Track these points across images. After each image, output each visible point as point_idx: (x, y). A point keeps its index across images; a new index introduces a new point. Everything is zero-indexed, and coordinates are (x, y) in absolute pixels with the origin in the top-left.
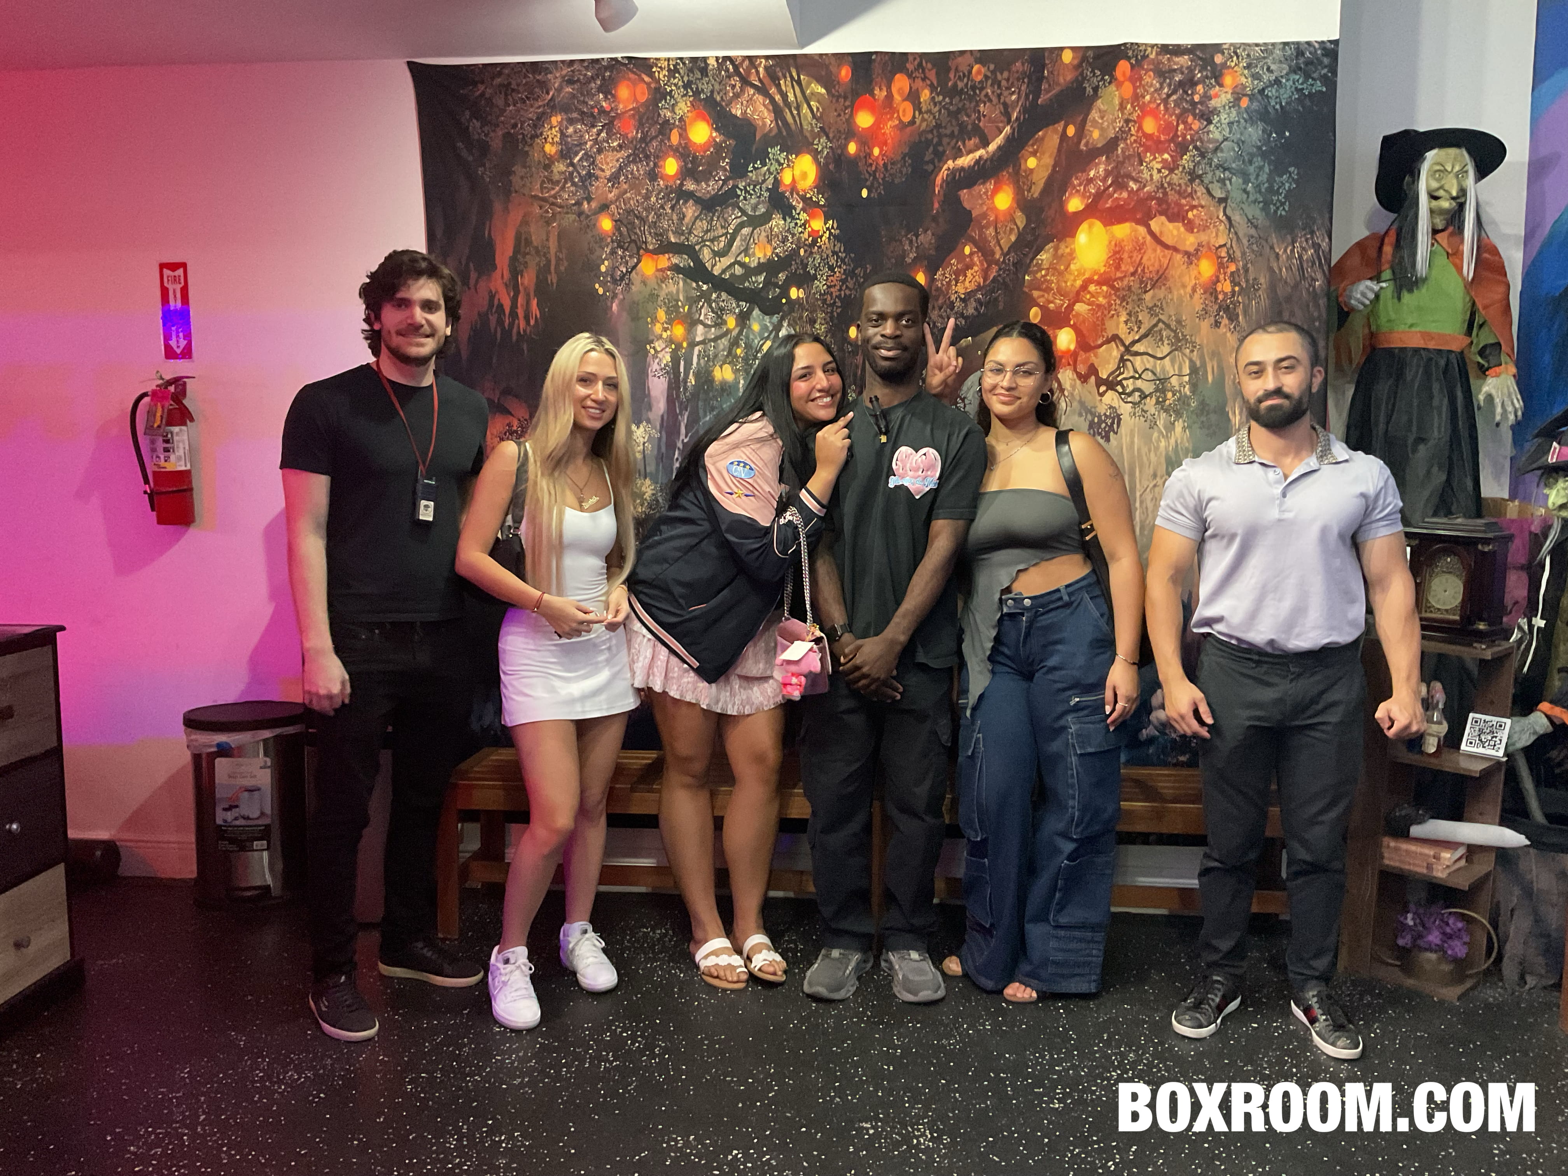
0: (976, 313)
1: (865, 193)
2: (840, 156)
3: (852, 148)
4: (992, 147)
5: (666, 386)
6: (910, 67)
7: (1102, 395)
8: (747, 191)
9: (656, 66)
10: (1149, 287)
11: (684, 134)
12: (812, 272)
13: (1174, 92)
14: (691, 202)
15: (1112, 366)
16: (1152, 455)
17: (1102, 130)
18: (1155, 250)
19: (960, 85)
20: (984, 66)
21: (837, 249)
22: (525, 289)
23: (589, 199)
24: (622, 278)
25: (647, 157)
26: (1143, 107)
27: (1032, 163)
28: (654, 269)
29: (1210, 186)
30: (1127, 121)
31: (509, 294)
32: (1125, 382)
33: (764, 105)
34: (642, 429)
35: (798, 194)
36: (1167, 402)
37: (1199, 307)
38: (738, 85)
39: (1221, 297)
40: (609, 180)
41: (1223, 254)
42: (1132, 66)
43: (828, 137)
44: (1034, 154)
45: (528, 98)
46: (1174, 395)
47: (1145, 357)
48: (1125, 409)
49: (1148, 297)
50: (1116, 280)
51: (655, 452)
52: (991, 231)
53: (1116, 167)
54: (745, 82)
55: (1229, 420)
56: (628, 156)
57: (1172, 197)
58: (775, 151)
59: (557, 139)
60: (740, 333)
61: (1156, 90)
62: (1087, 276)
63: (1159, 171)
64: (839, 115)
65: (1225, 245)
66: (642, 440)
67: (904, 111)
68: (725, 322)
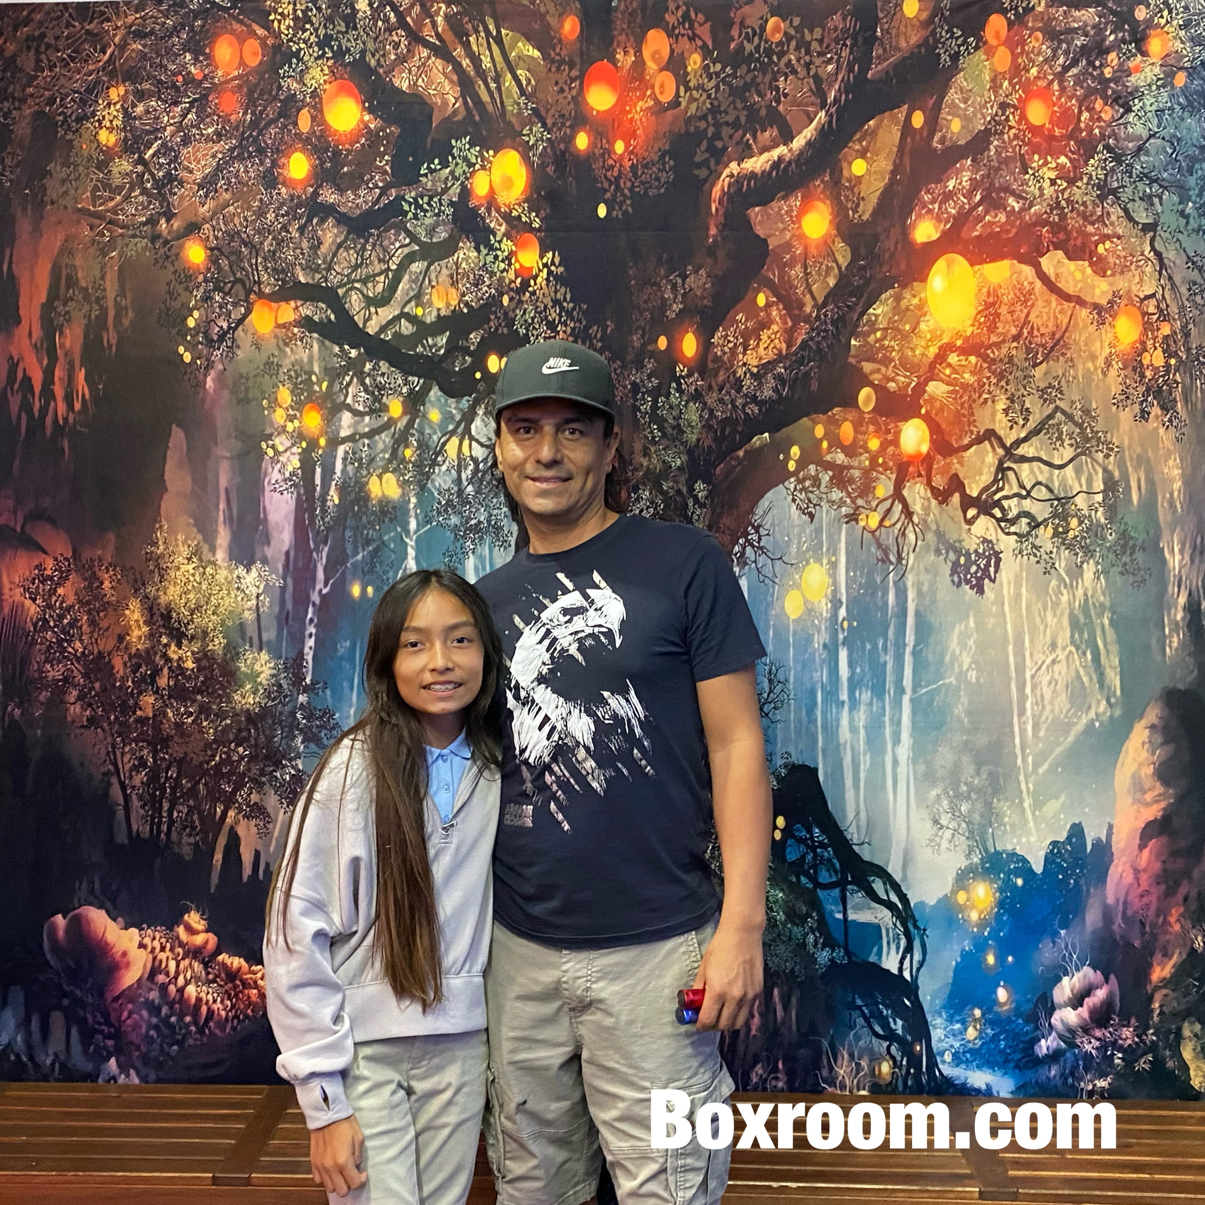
0: (775, 397)
1: (602, 211)
2: (563, 153)
3: (582, 141)
4: (798, 143)
5: (292, 505)
6: (670, 19)
7: (970, 522)
8: (419, 207)
9: (276, 11)
10: (1040, 357)
11: (318, 118)
12: (522, 331)
13: (1075, 63)
14: (330, 221)
15: (986, 478)
16: (1049, 614)
17: (966, 119)
18: (1048, 303)
19: (749, 47)
20: (784, 20)
21: (559, 296)
22: (66, 355)
23: (169, 216)
24: (222, 337)
25: (261, 151)
26: (1027, 86)
27: (859, 167)
28: (273, 324)
29: (1129, 206)
30: (1003, 106)
31: (41, 363)
32: (1005, 503)
33: (444, 74)
34: (254, 573)
35: (498, 211)
36: (1071, 534)
37: (1115, 389)
38: (404, 42)
39: (1149, 374)
40: (201, 187)
41: (1152, 309)
42: (1010, 24)
43: (544, 125)
44: (862, 154)
45: (72, 59)
46: (1081, 523)
47: (1035, 464)
48: (1007, 544)
49: (1039, 372)
50: (989, 347)
51: (276, 609)
52: (797, 271)
53: (988, 175)
54: (415, 38)
55: (1164, 561)
56: (232, 150)
57: (1074, 221)
58: (460, 145)
59: (117, 123)
60: (410, 425)
61: (1046, 60)
62: (945, 340)
63: (1053, 182)
64: (562, 91)
65: (1153, 296)
66: (254, 591)
67: (662, 86)
68: (385, 408)
